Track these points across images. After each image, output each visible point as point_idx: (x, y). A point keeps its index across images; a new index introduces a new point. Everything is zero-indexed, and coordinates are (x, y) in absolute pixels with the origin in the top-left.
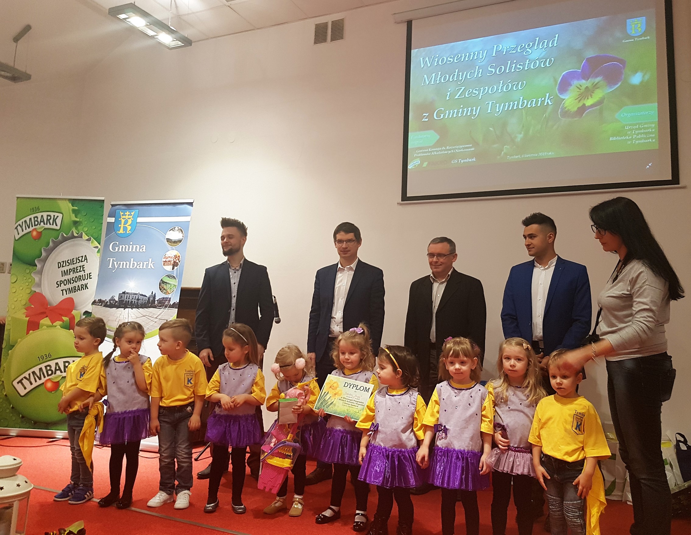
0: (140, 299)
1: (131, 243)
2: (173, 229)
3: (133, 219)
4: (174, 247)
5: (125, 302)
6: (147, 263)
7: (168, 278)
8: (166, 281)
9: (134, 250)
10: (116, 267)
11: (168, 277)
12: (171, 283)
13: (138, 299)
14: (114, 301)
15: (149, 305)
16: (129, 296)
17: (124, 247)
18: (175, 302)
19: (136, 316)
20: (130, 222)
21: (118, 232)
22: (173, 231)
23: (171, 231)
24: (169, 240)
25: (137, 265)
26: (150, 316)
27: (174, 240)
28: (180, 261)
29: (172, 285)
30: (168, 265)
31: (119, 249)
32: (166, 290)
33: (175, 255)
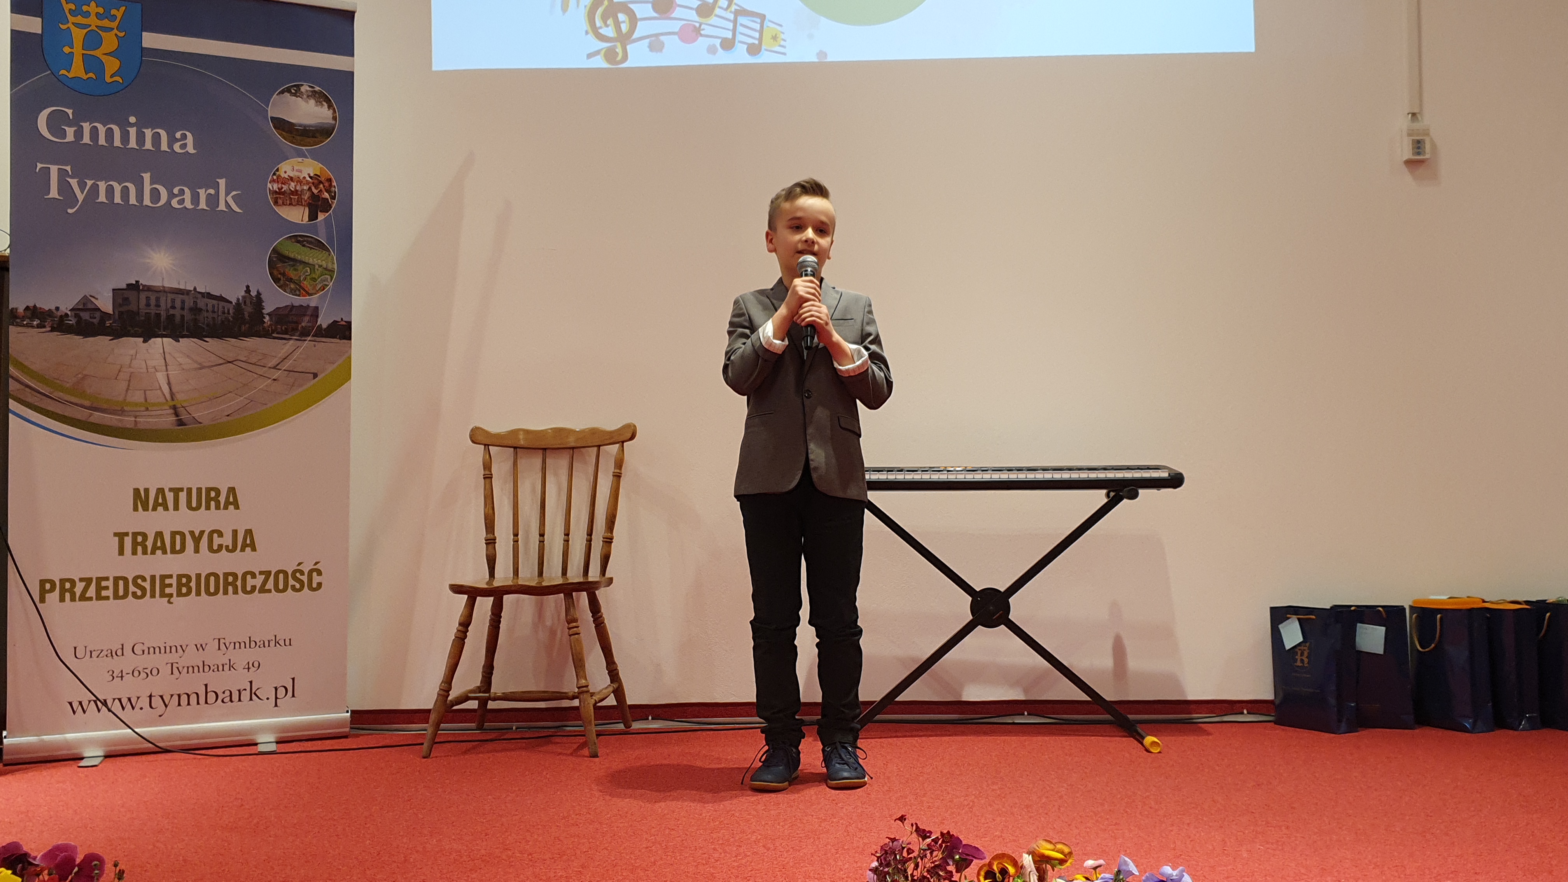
0: (204, 308)
1: (132, 119)
2: (293, 91)
3: (119, 34)
4: (304, 148)
5: (143, 318)
6: (212, 191)
7: (299, 245)
8: (292, 256)
9: (148, 145)
10: (81, 197)
11: (298, 242)
12: (311, 261)
13: (196, 310)
14: (97, 315)
15: (243, 328)
16: (158, 299)
17: (102, 130)
18: (334, 321)
19: (196, 362)
20: (110, 42)
21: (63, 72)
22: (295, 95)
23: (287, 94)
24: (281, 124)
25: (171, 195)
26: (250, 361)
27: (301, 125)
28: (333, 194)
29: (317, 267)
30: (291, 204)
31: (79, 134)
32: (298, 283)
33: (315, 175)
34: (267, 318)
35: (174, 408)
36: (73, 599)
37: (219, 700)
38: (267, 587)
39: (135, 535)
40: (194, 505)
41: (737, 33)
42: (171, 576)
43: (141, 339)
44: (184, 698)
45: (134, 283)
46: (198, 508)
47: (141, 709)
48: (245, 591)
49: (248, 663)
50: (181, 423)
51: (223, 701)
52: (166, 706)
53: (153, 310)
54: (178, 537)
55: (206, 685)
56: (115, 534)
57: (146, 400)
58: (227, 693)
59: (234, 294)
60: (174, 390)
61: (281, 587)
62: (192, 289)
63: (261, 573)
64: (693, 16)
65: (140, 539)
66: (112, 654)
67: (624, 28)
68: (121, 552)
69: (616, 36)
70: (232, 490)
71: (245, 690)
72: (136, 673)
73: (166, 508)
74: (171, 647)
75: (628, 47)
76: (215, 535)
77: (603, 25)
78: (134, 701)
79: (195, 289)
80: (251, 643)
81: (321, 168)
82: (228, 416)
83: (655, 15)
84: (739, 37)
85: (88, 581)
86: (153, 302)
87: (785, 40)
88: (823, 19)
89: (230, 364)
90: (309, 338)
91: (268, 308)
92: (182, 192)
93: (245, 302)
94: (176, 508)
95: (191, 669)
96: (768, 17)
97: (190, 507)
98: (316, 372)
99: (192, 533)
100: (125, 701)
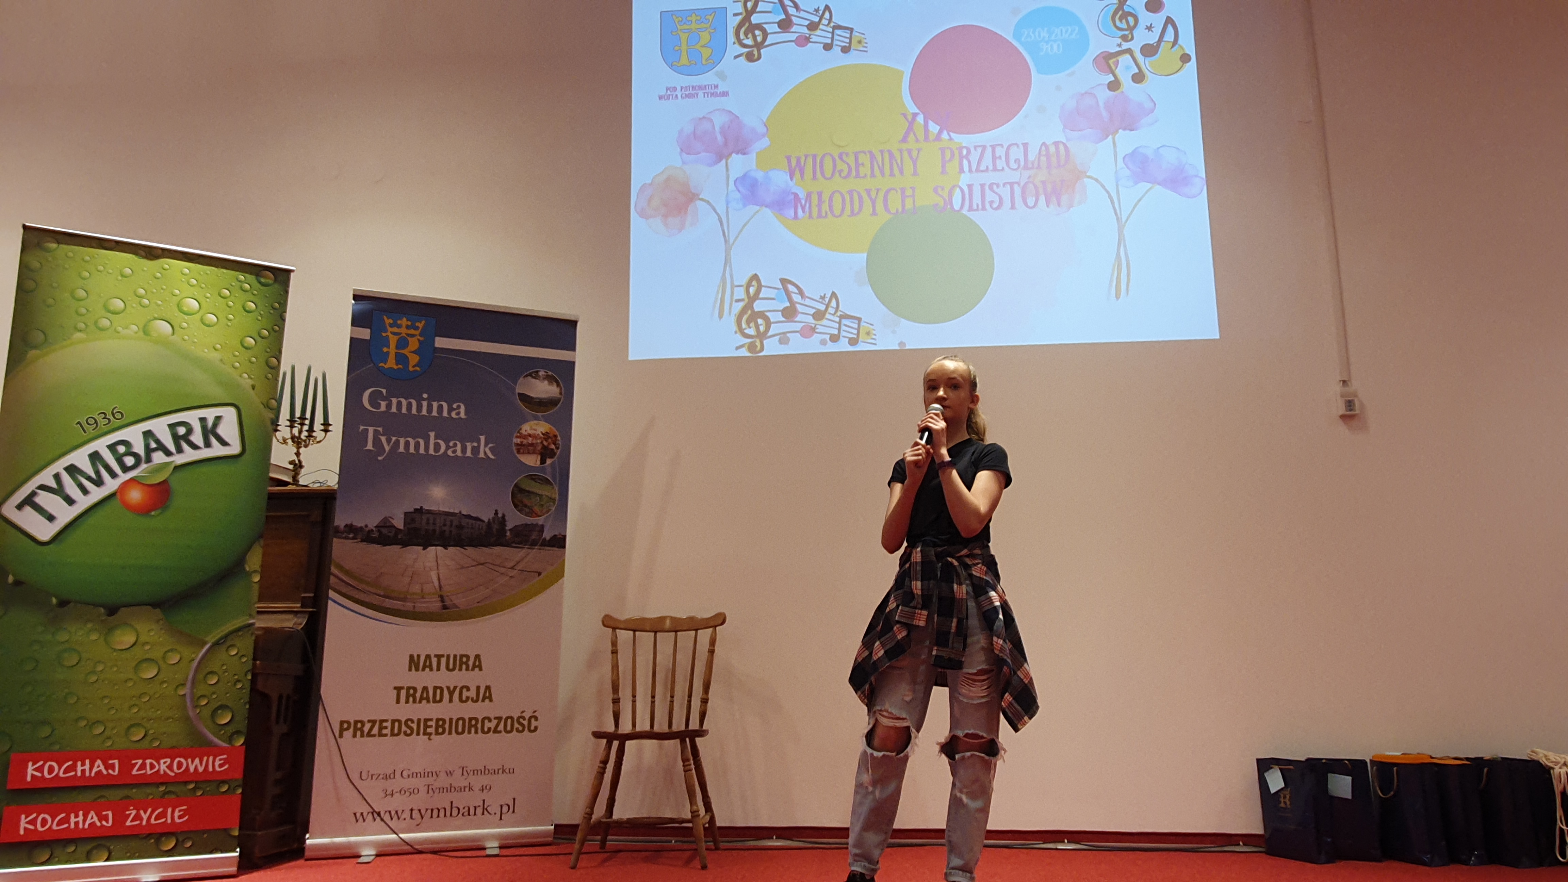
0: (466, 525)
1: (425, 396)
2: (534, 375)
3: (420, 338)
4: (540, 414)
5: (424, 533)
6: (475, 444)
7: (533, 481)
8: (527, 489)
9: (435, 413)
10: (387, 449)
11: (532, 479)
12: (540, 492)
13: (460, 527)
14: (393, 530)
15: (492, 539)
16: (435, 519)
17: (404, 403)
18: (554, 535)
19: (458, 564)
20: (414, 344)
21: (381, 365)
22: (535, 378)
23: (529, 378)
24: (524, 398)
25: (448, 447)
26: (495, 563)
27: (538, 398)
28: (558, 446)
29: (544, 497)
30: (529, 453)
31: (389, 406)
32: (530, 508)
33: (547, 432)
34: (508, 534)
35: (441, 597)
36: (362, 736)
37: (461, 813)
38: (499, 729)
39: (409, 688)
40: (451, 667)
41: (842, 331)
42: (431, 720)
43: (422, 548)
44: (435, 812)
45: (419, 508)
46: (454, 669)
47: (405, 819)
48: (483, 732)
49: (483, 786)
50: (445, 607)
51: (463, 815)
52: (422, 818)
53: (431, 527)
54: (438, 691)
55: (452, 803)
56: (395, 688)
57: (422, 591)
58: (467, 809)
59: (486, 515)
60: (442, 584)
61: (509, 728)
62: (458, 512)
63: (495, 718)
64: (810, 320)
65: (412, 691)
66: (386, 777)
67: (762, 329)
68: (398, 702)
69: (756, 333)
70: (477, 657)
71: (479, 806)
72: (403, 792)
73: (431, 670)
74: (428, 773)
75: (765, 342)
76: (464, 690)
77: (747, 327)
78: (399, 813)
79: (460, 512)
80: (485, 771)
81: (550, 428)
82: (478, 602)
83: (784, 319)
84: (843, 334)
85: (373, 722)
86: (431, 521)
87: (875, 335)
88: (903, 320)
89: (481, 566)
90: (536, 547)
91: (510, 525)
92: (455, 445)
93: (494, 521)
94: (438, 669)
95: (442, 790)
96: (863, 319)
97: (448, 668)
98: (540, 571)
99: (448, 688)
100: (393, 813)
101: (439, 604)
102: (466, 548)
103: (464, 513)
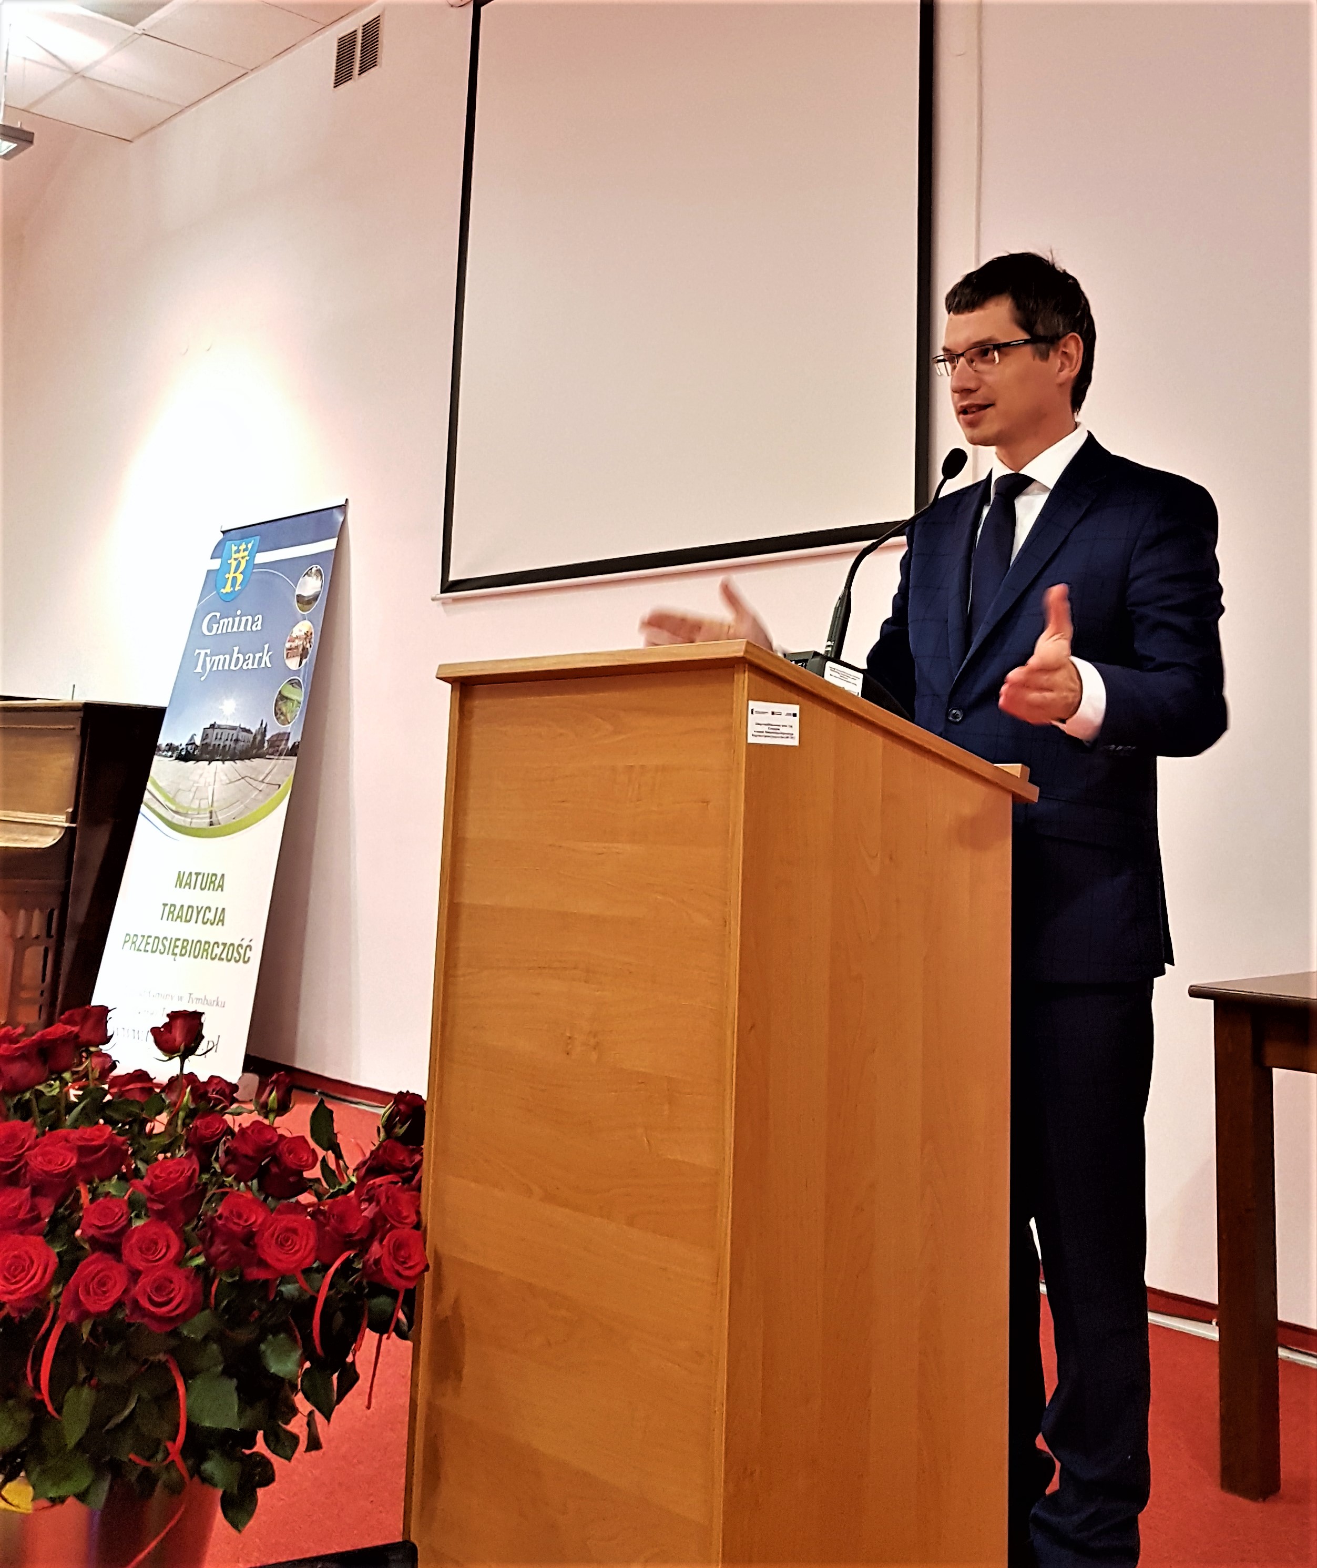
0: (240, 738)
1: (239, 612)
2: (308, 573)
3: (248, 558)
5: (211, 748)
6: (261, 654)
7: (290, 686)
8: (286, 695)
9: (242, 629)
10: (208, 668)
11: (291, 684)
12: (293, 698)
13: (236, 741)
14: (194, 747)
15: (254, 752)
16: (221, 734)
18: (295, 743)
19: (228, 779)
20: (243, 565)
21: (221, 591)
22: (309, 575)
23: (306, 576)
24: (300, 598)
25: (245, 660)
26: (252, 777)
27: (307, 596)
28: (312, 644)
29: (296, 701)
30: (293, 656)
31: (218, 628)
32: (287, 716)
33: (307, 632)
34: (266, 745)
36: (135, 949)
38: (222, 957)
39: (171, 905)
40: (203, 886)
42: (179, 940)
43: (207, 762)
45: (214, 723)
46: (204, 889)
48: (211, 958)
50: (212, 824)
53: (217, 743)
54: (190, 910)
56: (164, 904)
57: (200, 807)
59: (255, 727)
60: (215, 799)
61: (230, 956)
62: (238, 725)
63: (222, 944)
65: (172, 909)
68: (163, 918)
70: (223, 875)
73: (190, 887)
74: (168, 995)
76: (207, 911)
80: (205, 1001)
81: (310, 626)
82: (234, 819)
85: (144, 937)
86: (219, 736)
89: (242, 780)
90: (282, 757)
91: (268, 735)
92: (249, 657)
93: (258, 733)
94: (194, 888)
97: (201, 887)
98: (279, 783)
99: (197, 907)
101: (208, 820)
102: (237, 761)
103: (242, 726)
